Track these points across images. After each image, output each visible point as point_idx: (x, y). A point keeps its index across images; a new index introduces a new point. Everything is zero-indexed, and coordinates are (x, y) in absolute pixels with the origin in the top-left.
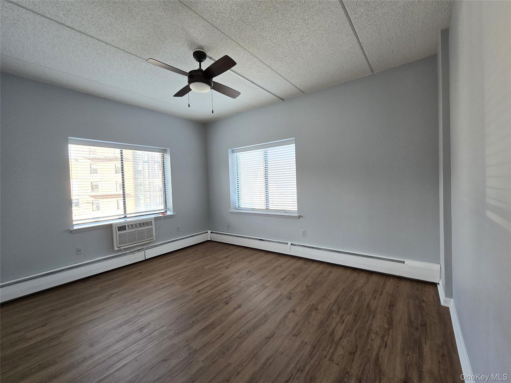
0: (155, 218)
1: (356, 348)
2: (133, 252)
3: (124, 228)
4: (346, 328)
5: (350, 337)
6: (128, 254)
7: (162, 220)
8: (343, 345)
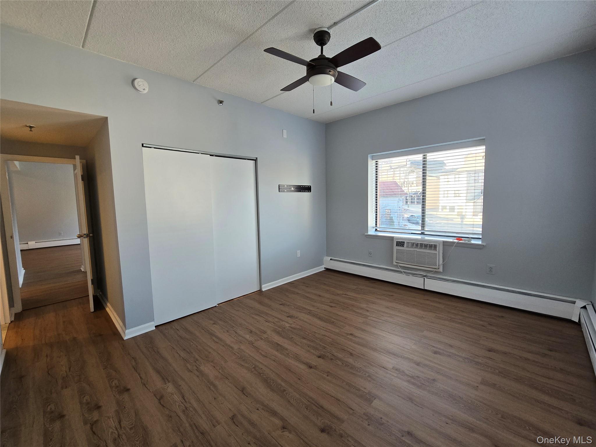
0: (444, 242)
1: (162, 404)
2: (408, 274)
3: (402, 244)
4: (191, 409)
5: (177, 406)
6: (402, 272)
7: (454, 247)
8: (175, 395)
